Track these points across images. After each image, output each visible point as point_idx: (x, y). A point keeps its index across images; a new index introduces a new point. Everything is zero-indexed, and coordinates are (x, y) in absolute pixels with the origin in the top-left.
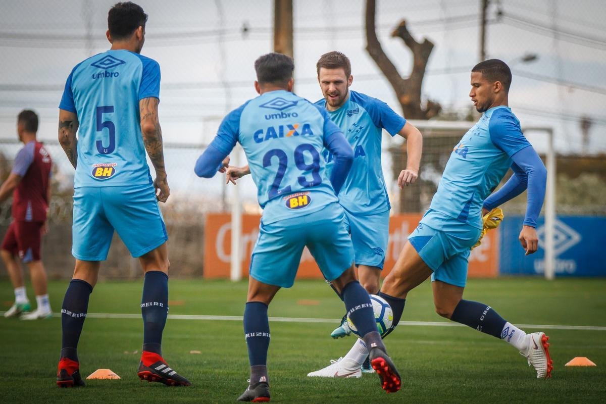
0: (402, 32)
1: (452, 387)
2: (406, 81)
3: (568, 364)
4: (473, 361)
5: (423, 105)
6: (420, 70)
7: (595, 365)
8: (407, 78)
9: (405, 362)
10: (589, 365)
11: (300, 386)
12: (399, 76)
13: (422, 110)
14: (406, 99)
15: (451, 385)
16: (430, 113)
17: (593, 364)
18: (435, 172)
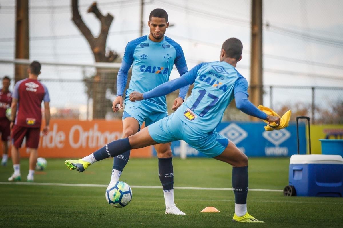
0: (94, 9)
1: (135, 225)
2: (97, 39)
3: (202, 211)
4: (145, 209)
5: (107, 54)
6: (105, 32)
7: (219, 212)
8: (97, 37)
9: (104, 210)
10: (215, 211)
11: (42, 225)
12: (93, 36)
13: (106, 56)
14: (97, 50)
15: (134, 224)
16: (111, 59)
17: (217, 211)
18: (112, 94)
